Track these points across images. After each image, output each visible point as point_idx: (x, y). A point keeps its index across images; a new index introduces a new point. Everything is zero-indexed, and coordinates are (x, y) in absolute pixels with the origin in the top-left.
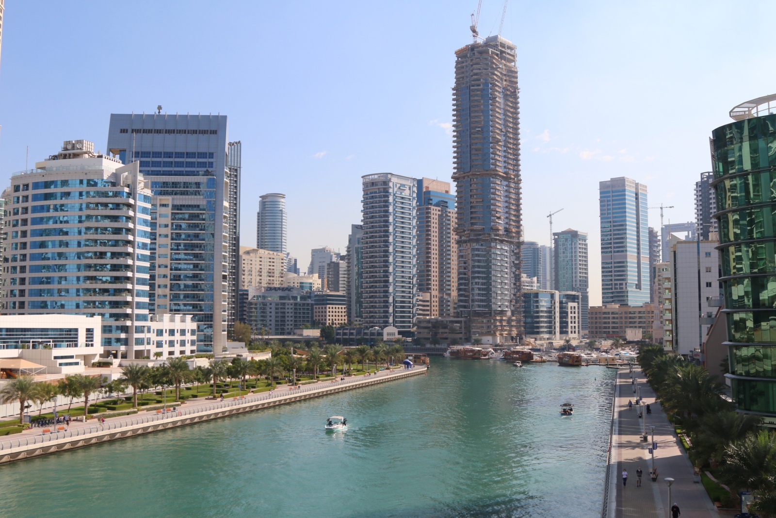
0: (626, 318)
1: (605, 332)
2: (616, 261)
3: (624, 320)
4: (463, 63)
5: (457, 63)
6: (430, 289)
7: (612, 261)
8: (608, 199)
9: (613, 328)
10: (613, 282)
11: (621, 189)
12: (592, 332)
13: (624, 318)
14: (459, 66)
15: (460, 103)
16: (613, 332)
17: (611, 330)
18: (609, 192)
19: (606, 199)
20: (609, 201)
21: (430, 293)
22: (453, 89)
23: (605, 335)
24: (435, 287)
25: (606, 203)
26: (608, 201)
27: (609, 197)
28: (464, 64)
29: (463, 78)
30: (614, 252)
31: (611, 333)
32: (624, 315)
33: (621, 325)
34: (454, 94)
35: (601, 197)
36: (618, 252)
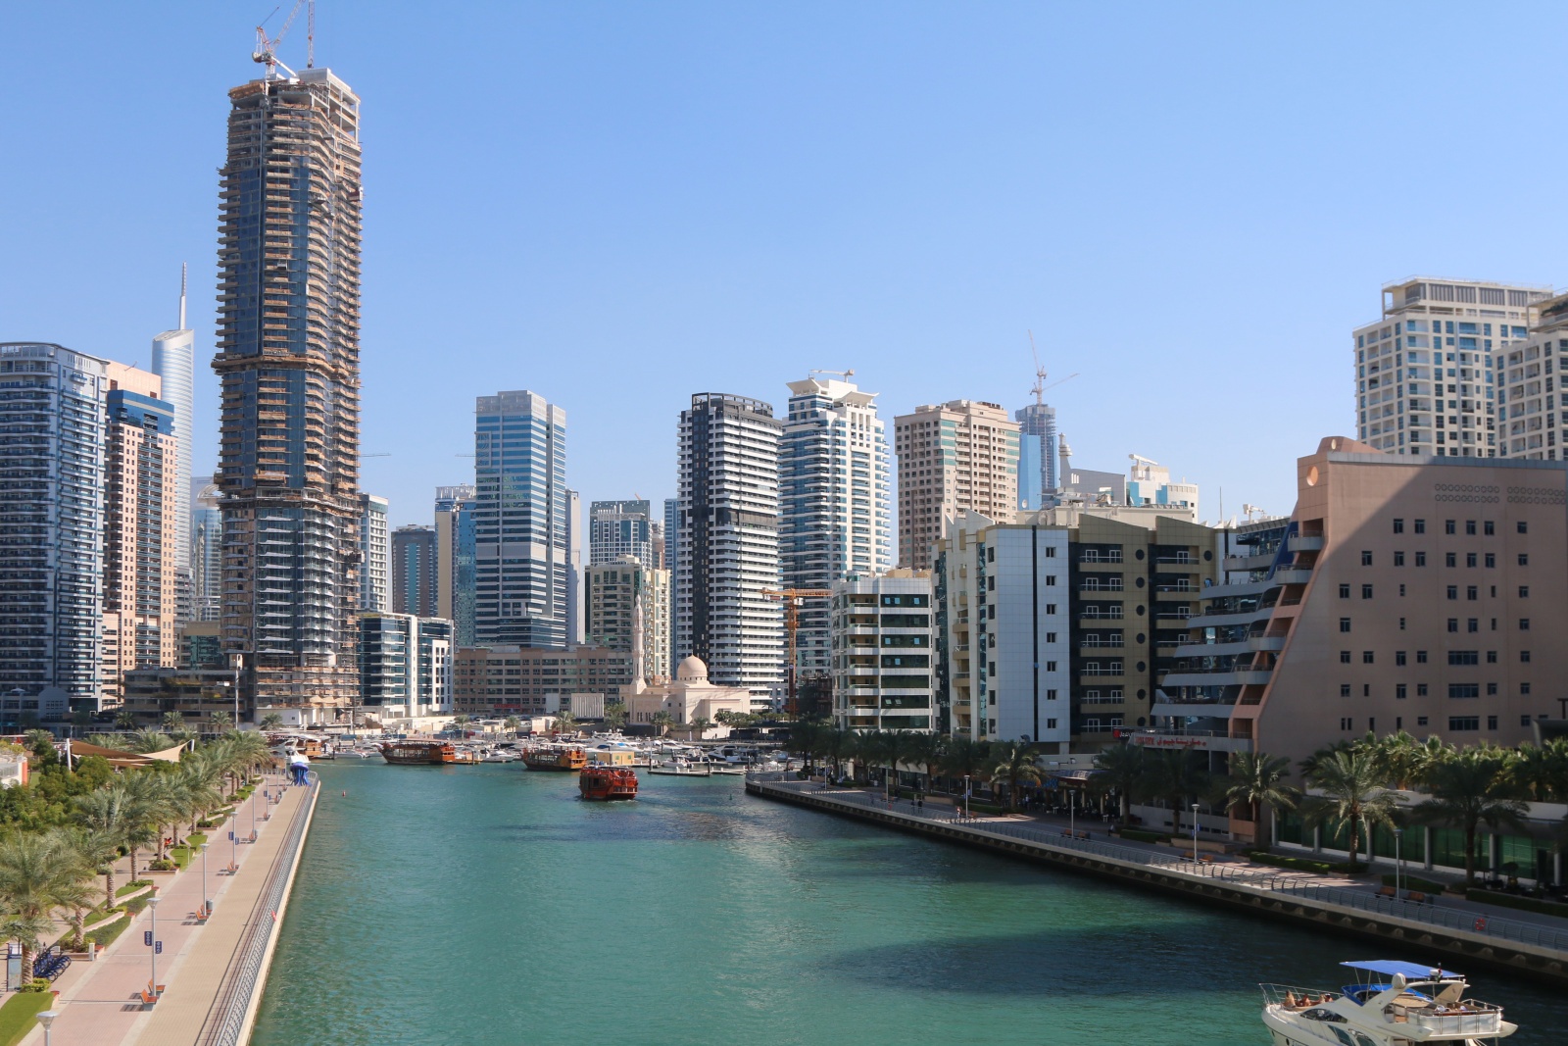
0: (536, 672)
1: (490, 701)
2: (507, 558)
3: (531, 676)
4: (249, 117)
5: (234, 117)
6: (119, 605)
7: (500, 557)
8: (495, 433)
9: (509, 691)
10: (500, 601)
11: (522, 414)
12: (464, 700)
13: (531, 672)
14: (240, 123)
15: (237, 203)
16: (507, 699)
17: (504, 696)
18: (496, 419)
19: (490, 432)
20: (497, 437)
21: (120, 614)
22: (222, 172)
23: (490, 707)
24: (129, 603)
25: (490, 441)
26: (493, 437)
27: (497, 428)
28: (251, 121)
29: (248, 150)
30: (505, 540)
31: (504, 702)
32: (531, 667)
33: (526, 686)
34: (222, 184)
35: (478, 429)
36: (512, 540)
